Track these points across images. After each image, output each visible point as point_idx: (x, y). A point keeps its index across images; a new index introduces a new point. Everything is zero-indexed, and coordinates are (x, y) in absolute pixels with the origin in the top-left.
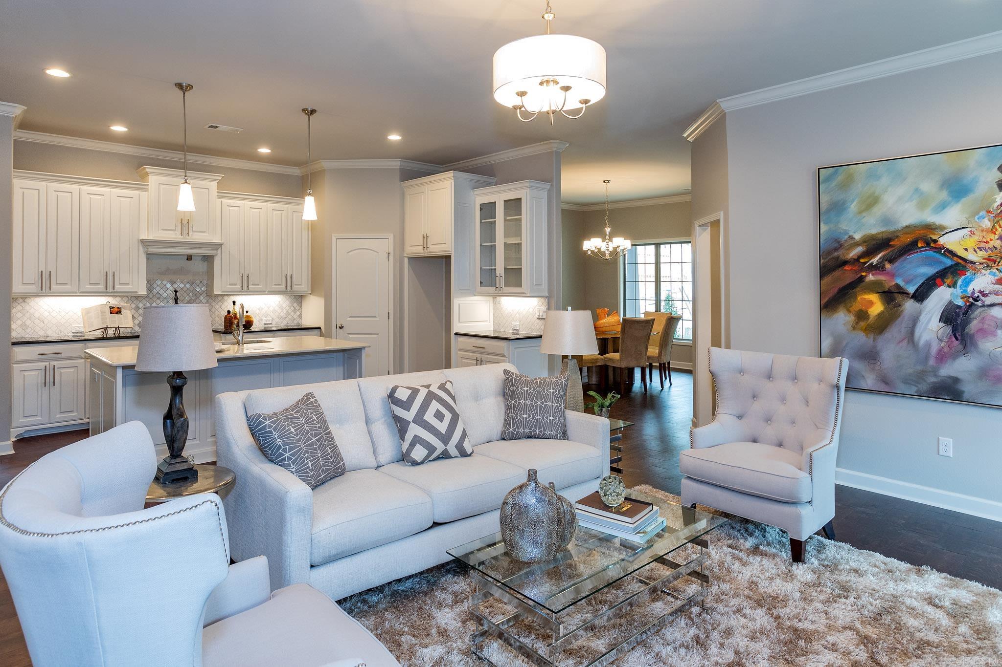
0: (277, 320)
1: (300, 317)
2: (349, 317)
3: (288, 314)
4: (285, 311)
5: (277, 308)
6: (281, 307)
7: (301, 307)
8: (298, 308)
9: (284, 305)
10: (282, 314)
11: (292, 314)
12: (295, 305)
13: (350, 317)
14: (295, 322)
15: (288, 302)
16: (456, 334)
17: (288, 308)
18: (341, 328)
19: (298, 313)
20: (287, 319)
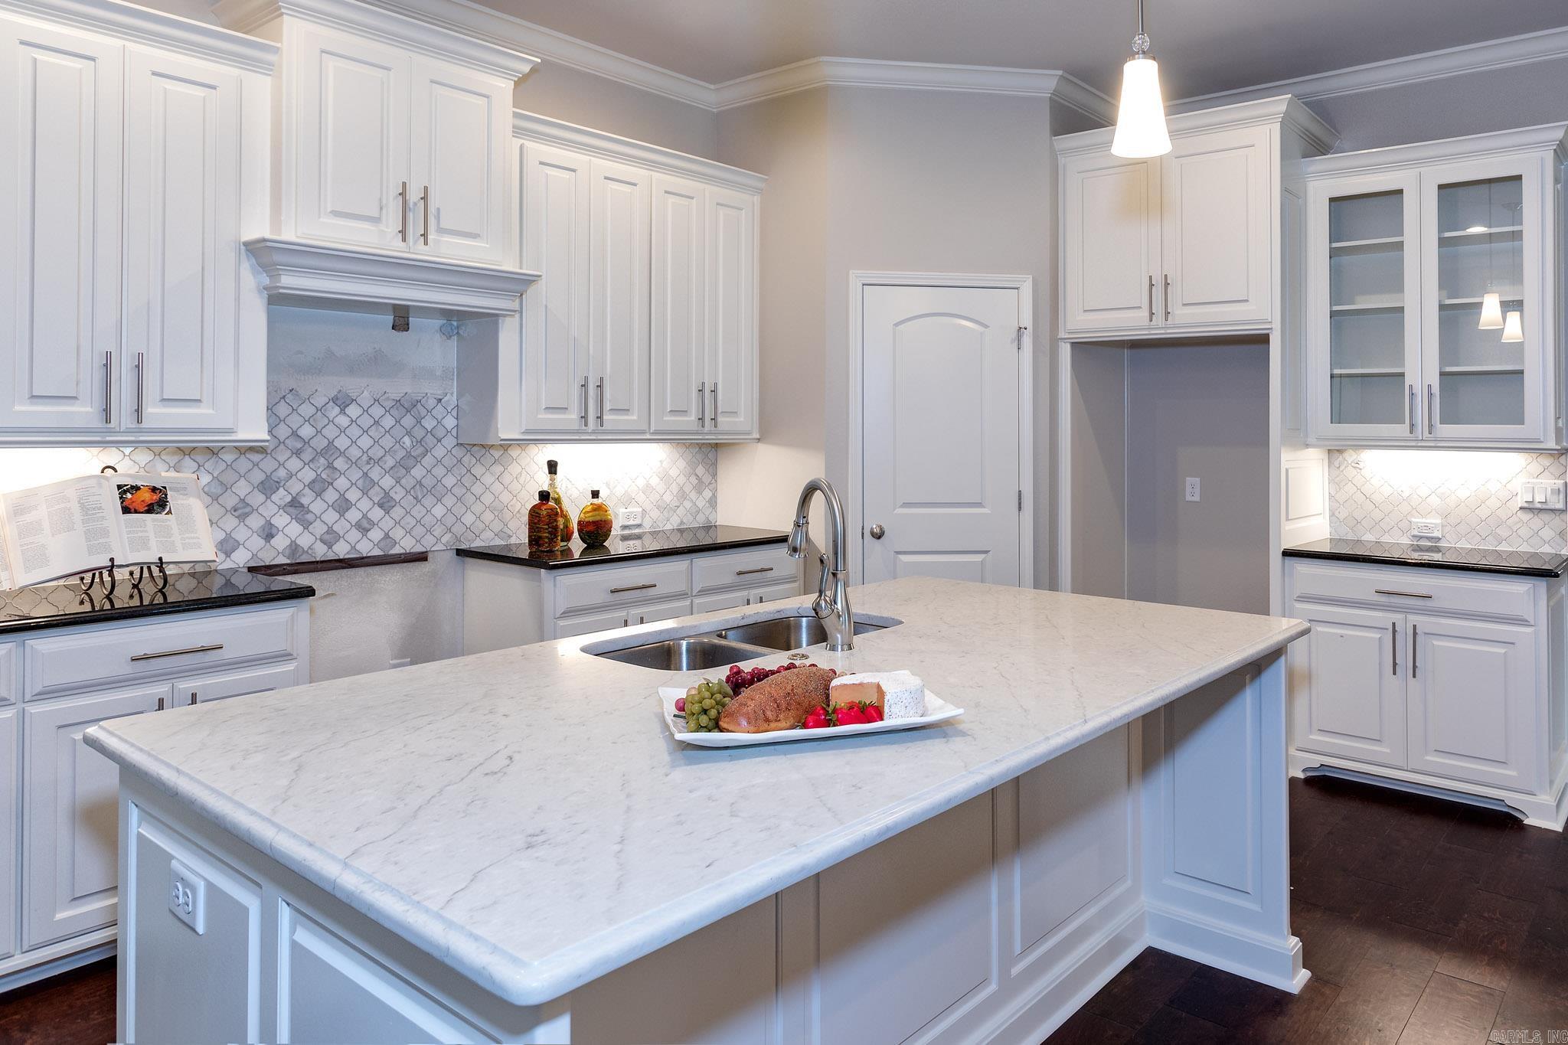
0: (655, 514)
1: (713, 502)
2: (901, 506)
3: (682, 495)
4: (675, 488)
5: (655, 481)
6: (665, 477)
7: (714, 475)
8: (707, 479)
9: (674, 472)
10: (668, 498)
11: (693, 495)
12: (700, 470)
13: (906, 505)
14: (701, 520)
15: (682, 464)
16: (1287, 553)
17: (682, 480)
18: (878, 536)
19: (707, 494)
20: (681, 511)
